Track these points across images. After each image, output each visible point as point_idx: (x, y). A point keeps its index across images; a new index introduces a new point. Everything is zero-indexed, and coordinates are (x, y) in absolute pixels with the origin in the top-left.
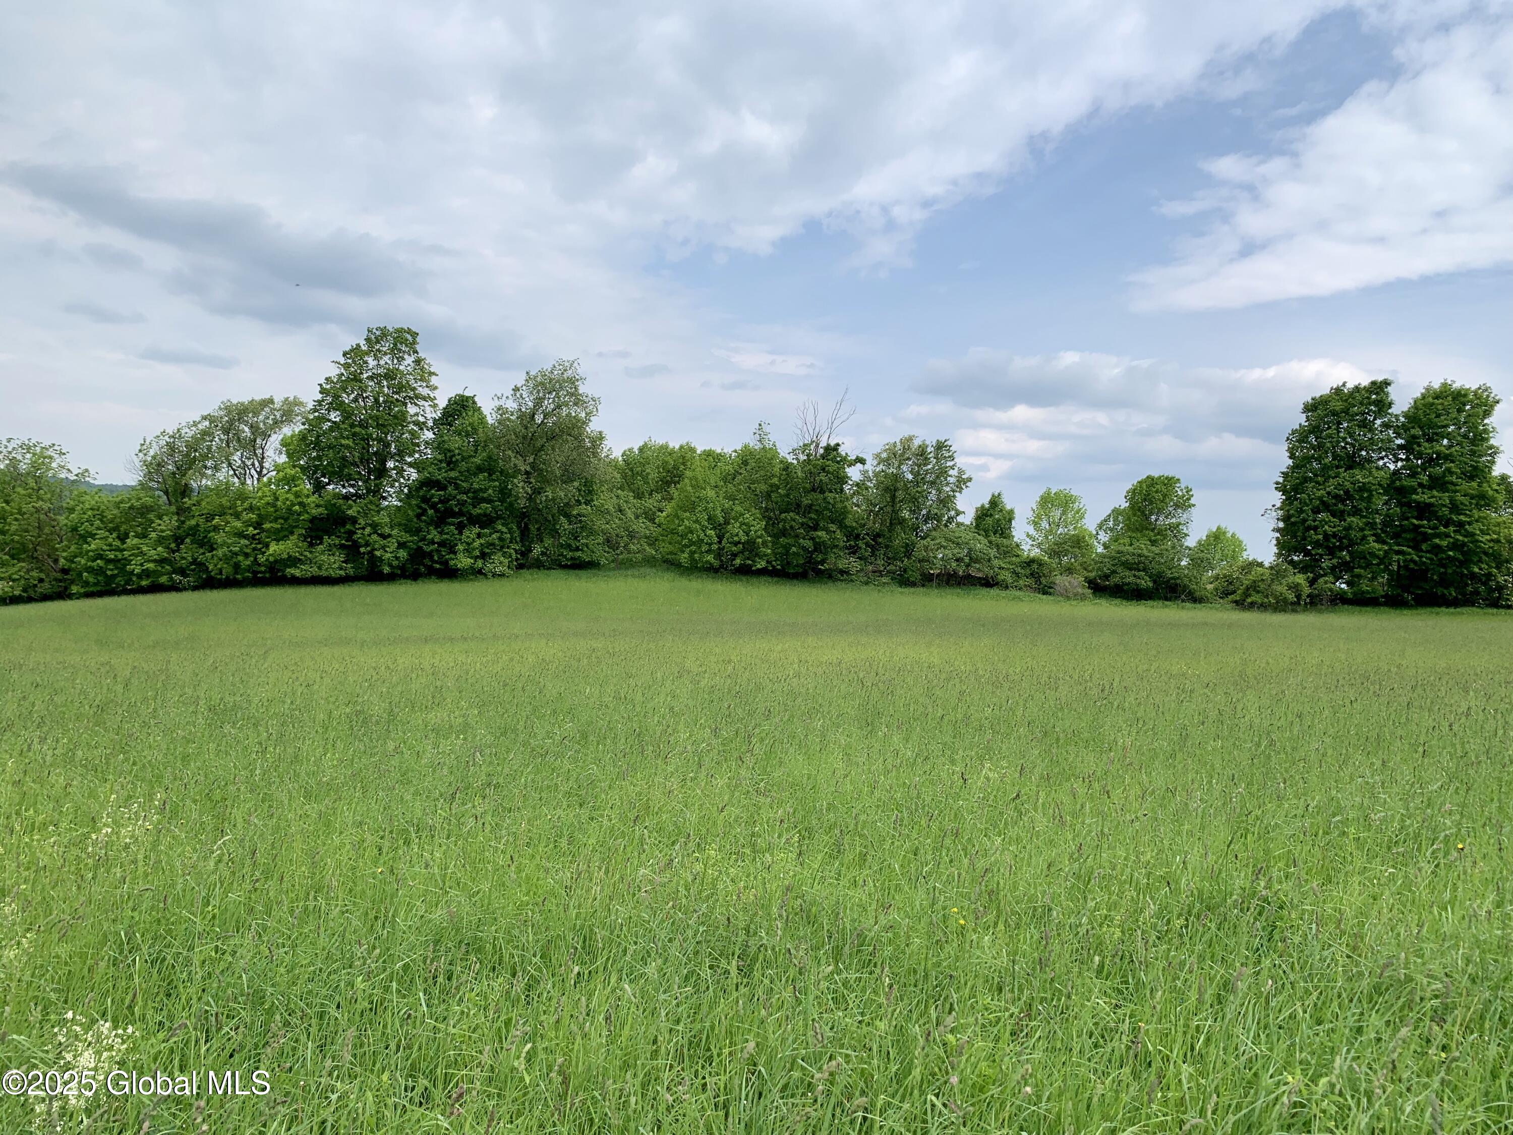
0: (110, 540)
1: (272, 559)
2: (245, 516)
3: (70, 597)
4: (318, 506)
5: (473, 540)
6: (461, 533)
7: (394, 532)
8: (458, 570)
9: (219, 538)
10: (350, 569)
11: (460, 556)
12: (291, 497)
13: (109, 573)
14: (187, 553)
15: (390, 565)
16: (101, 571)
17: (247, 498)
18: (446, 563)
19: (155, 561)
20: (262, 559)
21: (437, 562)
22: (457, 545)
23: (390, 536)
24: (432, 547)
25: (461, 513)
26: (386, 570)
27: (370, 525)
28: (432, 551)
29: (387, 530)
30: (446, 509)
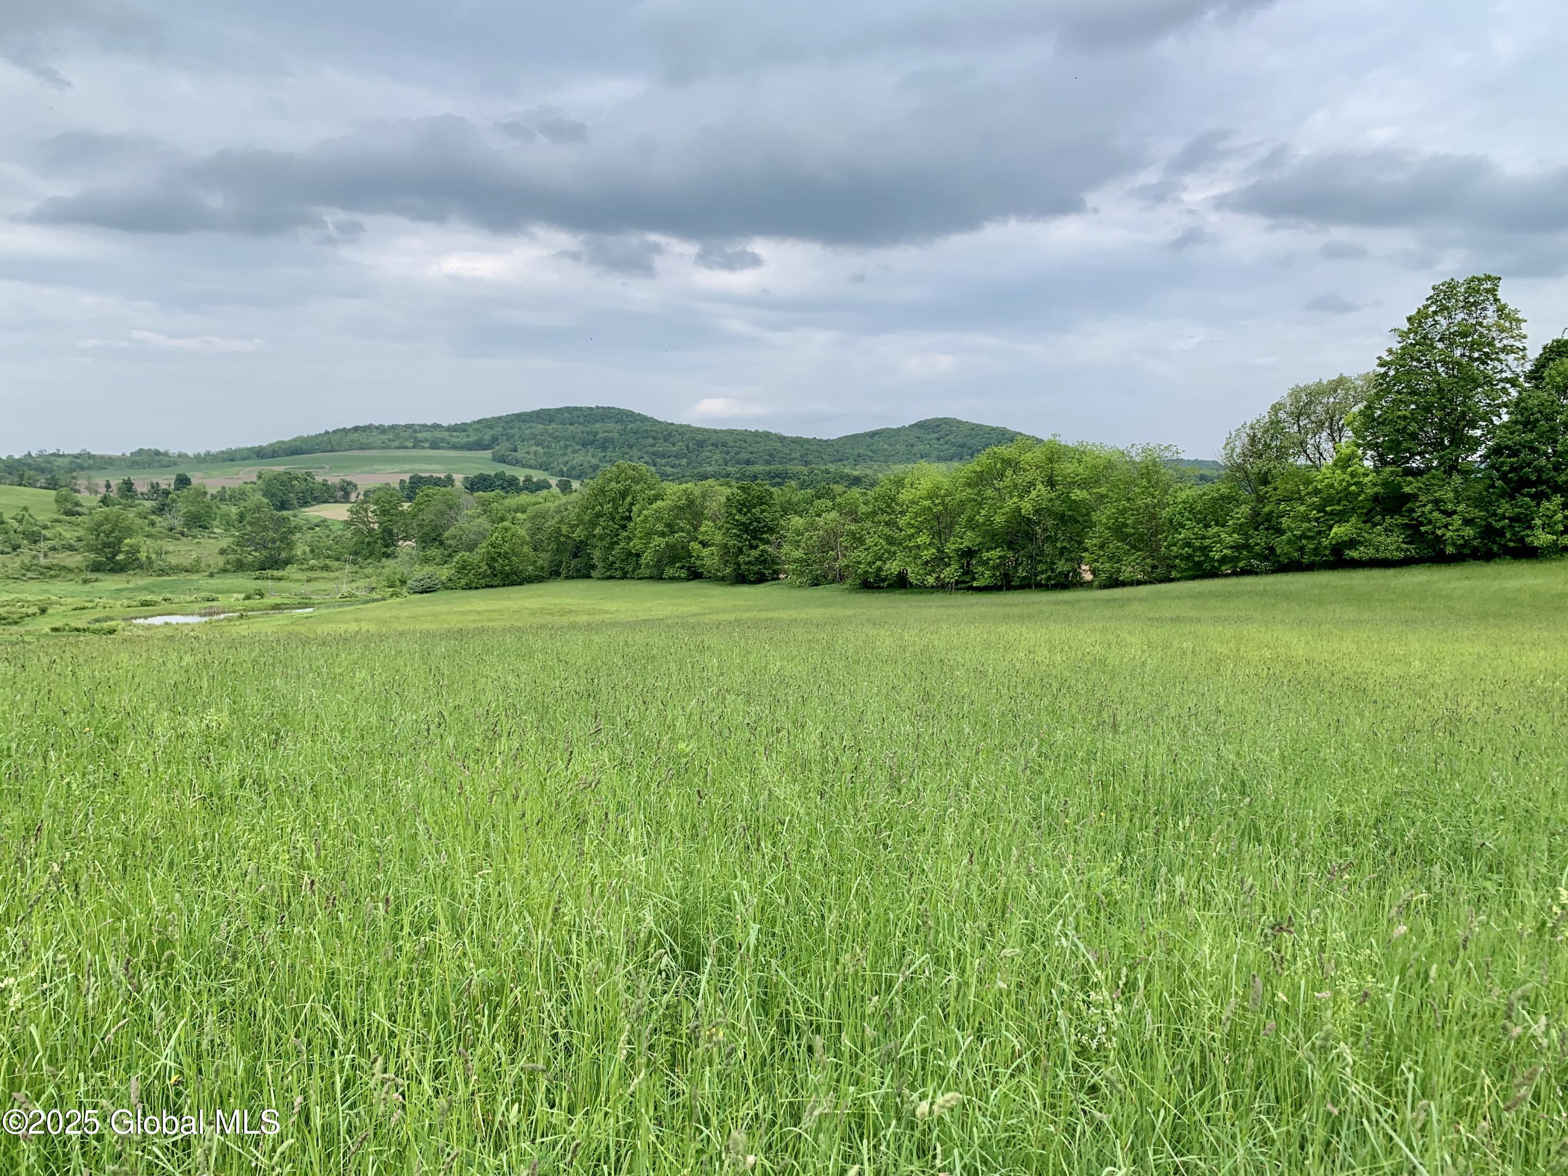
0: (1196, 530)
1: (1334, 542)
2: (1309, 501)
3: (1172, 580)
4: (1375, 485)
5: (1555, 511)
6: (1538, 505)
7: (1461, 507)
8: (1537, 548)
9: (1285, 522)
10: (1412, 550)
11: (1538, 532)
12: (1348, 478)
13: (1196, 559)
14: (1259, 539)
15: (1454, 544)
16: (1189, 557)
17: (1311, 483)
18: (1522, 540)
19: (1232, 547)
20: (1325, 542)
21: (1510, 540)
22: (1533, 519)
23: (1454, 512)
24: (1501, 524)
25: (1539, 482)
26: (1450, 550)
27: (1432, 502)
28: (1503, 528)
29: (1450, 506)
30: (1521, 478)
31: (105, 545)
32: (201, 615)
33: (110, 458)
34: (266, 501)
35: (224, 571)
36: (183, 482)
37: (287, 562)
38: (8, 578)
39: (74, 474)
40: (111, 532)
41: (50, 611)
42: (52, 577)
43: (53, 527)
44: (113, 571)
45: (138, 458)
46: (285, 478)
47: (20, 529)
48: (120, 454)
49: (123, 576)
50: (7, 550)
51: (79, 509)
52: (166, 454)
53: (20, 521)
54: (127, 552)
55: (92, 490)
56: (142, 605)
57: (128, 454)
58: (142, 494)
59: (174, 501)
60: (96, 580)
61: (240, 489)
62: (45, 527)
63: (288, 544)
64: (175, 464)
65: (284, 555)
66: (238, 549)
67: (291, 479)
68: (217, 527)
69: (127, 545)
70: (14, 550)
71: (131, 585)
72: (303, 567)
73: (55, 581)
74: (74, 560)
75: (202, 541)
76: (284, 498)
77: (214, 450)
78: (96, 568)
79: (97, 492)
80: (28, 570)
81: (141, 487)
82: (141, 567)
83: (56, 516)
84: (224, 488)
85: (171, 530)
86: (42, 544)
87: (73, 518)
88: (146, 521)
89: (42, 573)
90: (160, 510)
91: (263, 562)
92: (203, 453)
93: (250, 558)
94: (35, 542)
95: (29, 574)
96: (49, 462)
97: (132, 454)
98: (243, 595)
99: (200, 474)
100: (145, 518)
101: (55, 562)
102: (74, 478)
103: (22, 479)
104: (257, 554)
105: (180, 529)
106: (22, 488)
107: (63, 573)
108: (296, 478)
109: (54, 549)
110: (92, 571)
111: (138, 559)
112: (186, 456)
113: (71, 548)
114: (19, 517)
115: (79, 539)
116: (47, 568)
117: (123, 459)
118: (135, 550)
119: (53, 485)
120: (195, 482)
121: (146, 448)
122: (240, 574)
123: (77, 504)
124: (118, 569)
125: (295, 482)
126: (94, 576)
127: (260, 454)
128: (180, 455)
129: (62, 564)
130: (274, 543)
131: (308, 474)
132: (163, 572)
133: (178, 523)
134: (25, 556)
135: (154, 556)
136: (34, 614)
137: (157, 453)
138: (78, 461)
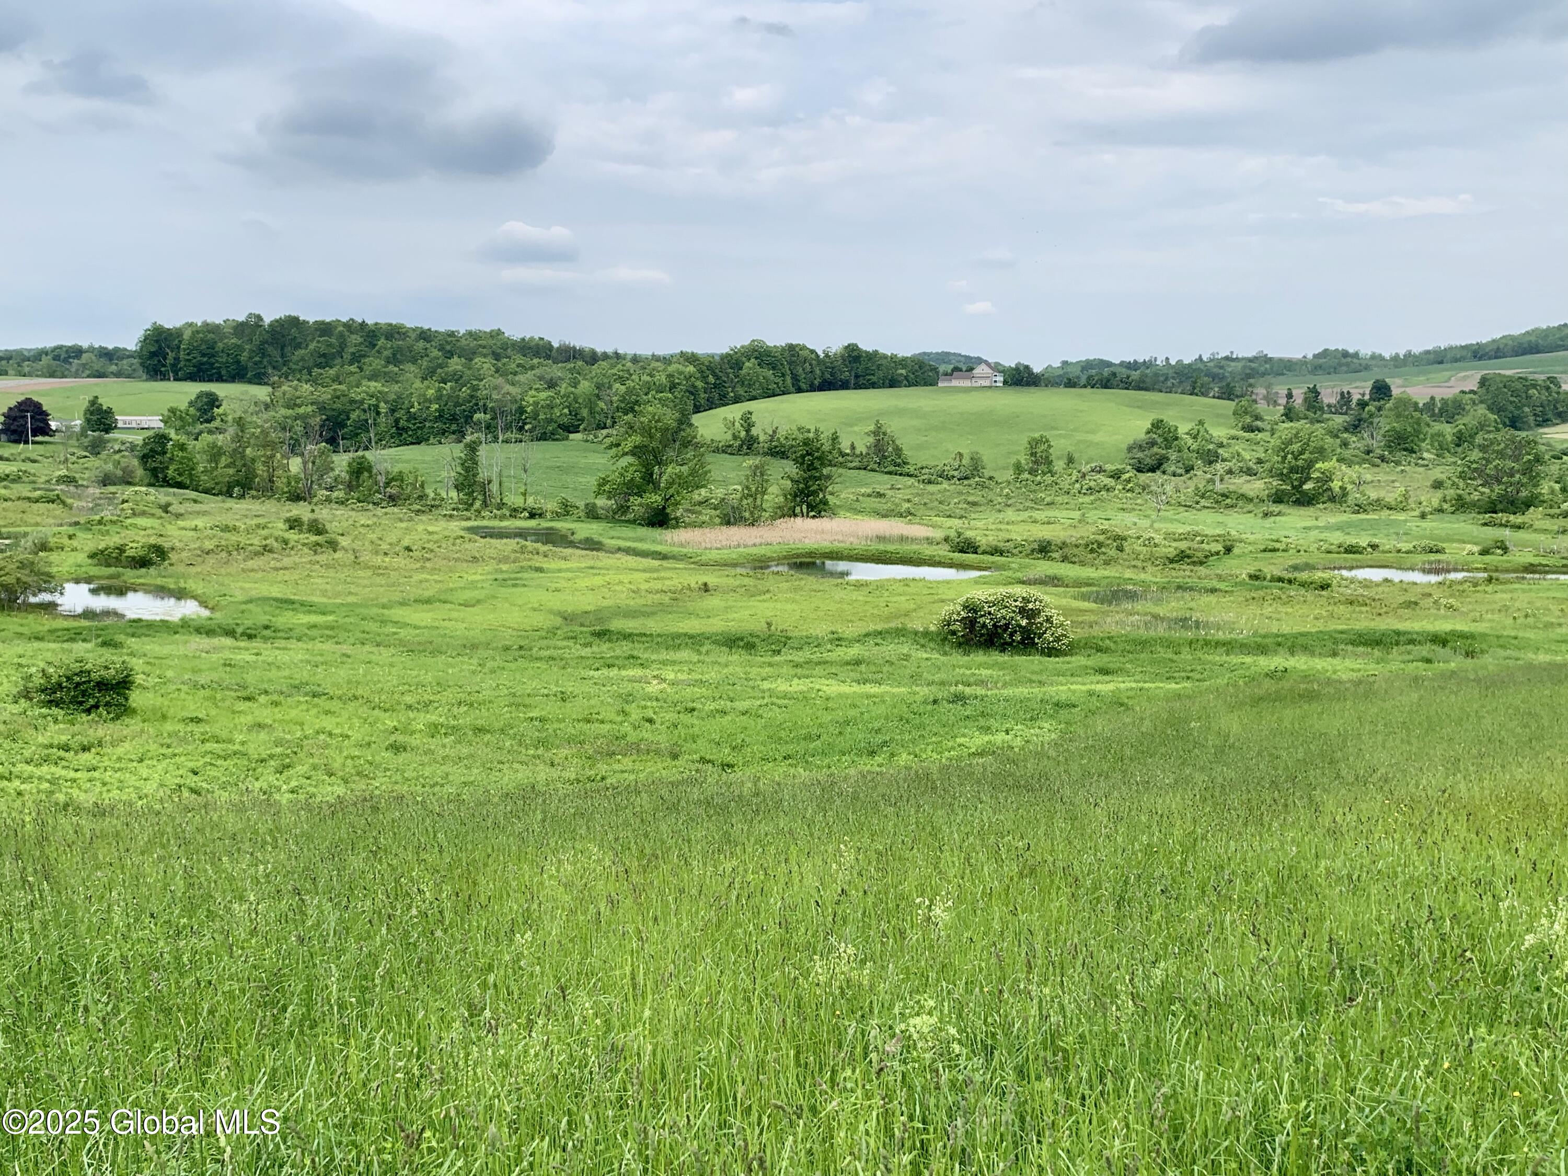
31: (1293, 470)
32: (1424, 571)
33: (1289, 361)
34: (1493, 417)
35: (1440, 511)
36: (1381, 390)
37: (1528, 504)
38: (1180, 504)
39: (1251, 381)
40: (1301, 453)
41: (1236, 551)
42: (1228, 507)
43: (1229, 445)
44: (1299, 503)
45: (1322, 361)
46: (1519, 386)
47: (1194, 447)
48: (1300, 356)
49: (1311, 511)
50: (1179, 471)
51: (1259, 423)
52: (1356, 355)
53: (1195, 437)
54: (1318, 480)
55: (1271, 400)
56: (1347, 551)
57: (1310, 356)
58: (1329, 406)
59: (1371, 415)
60: (1279, 514)
61: (1455, 401)
62: (1221, 445)
63: (1531, 478)
64: (1367, 368)
65: (1524, 494)
66: (1461, 484)
67: (1528, 388)
68: (1428, 451)
69: (1318, 470)
70: (1187, 471)
71: (1321, 523)
72: (1552, 511)
73: (1230, 512)
74: (1256, 487)
75: (1407, 468)
76: (1516, 413)
77: (1417, 350)
78: (1279, 498)
79: (1276, 403)
80: (1203, 497)
81: (1329, 397)
82: (1332, 499)
83: (1233, 432)
84: (1432, 398)
85: (1368, 452)
86: (1218, 466)
87: (1252, 435)
88: (1338, 441)
89: (1217, 502)
90: (1355, 427)
91: (1493, 502)
92: (1402, 353)
93: (1476, 496)
94: (1210, 463)
95: (1203, 502)
96: (1221, 367)
97: (1315, 356)
98: (1476, 549)
99: (1398, 381)
100: (1337, 436)
101: (1232, 488)
102: (1251, 385)
103: (1194, 388)
104: (1487, 490)
105: (1379, 451)
106: (1193, 398)
107: (1241, 503)
108: (1534, 386)
109: (1230, 472)
110: (1274, 502)
111: (1330, 489)
112: (1381, 358)
113: (1250, 472)
114: (1195, 432)
115: (1260, 461)
116: (1223, 495)
117: (1303, 362)
118: (1327, 478)
119: (1227, 394)
120: (1395, 392)
121: (1332, 348)
122: (1462, 517)
123: (1258, 418)
124: (1305, 500)
125: (1532, 392)
126: (1276, 508)
127: (1478, 353)
128: (1373, 357)
129: (1241, 491)
130: (1512, 476)
131: (1552, 380)
132: (1360, 508)
133: (1377, 444)
134: (1200, 477)
135: (1349, 487)
136: (1217, 553)
137: (1345, 354)
138: (1253, 365)
